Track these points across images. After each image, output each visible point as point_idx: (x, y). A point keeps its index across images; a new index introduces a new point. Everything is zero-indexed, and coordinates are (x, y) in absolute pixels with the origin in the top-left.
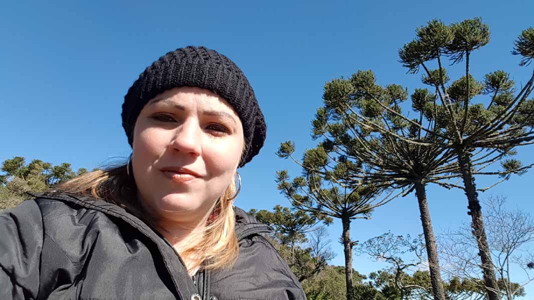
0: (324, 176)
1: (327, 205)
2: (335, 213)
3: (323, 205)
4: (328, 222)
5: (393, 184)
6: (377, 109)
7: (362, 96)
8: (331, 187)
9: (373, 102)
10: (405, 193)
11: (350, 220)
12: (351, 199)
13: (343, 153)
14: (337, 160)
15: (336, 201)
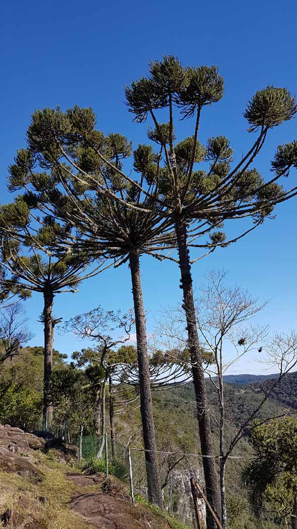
0: (23, 240)
1: (26, 276)
2: (36, 287)
3: (20, 276)
4: (25, 296)
5: (106, 253)
6: (95, 162)
7: (77, 141)
8: (32, 254)
9: (90, 151)
10: (117, 263)
11: (54, 294)
12: (56, 269)
13: (51, 213)
14: (41, 220)
15: (37, 272)
